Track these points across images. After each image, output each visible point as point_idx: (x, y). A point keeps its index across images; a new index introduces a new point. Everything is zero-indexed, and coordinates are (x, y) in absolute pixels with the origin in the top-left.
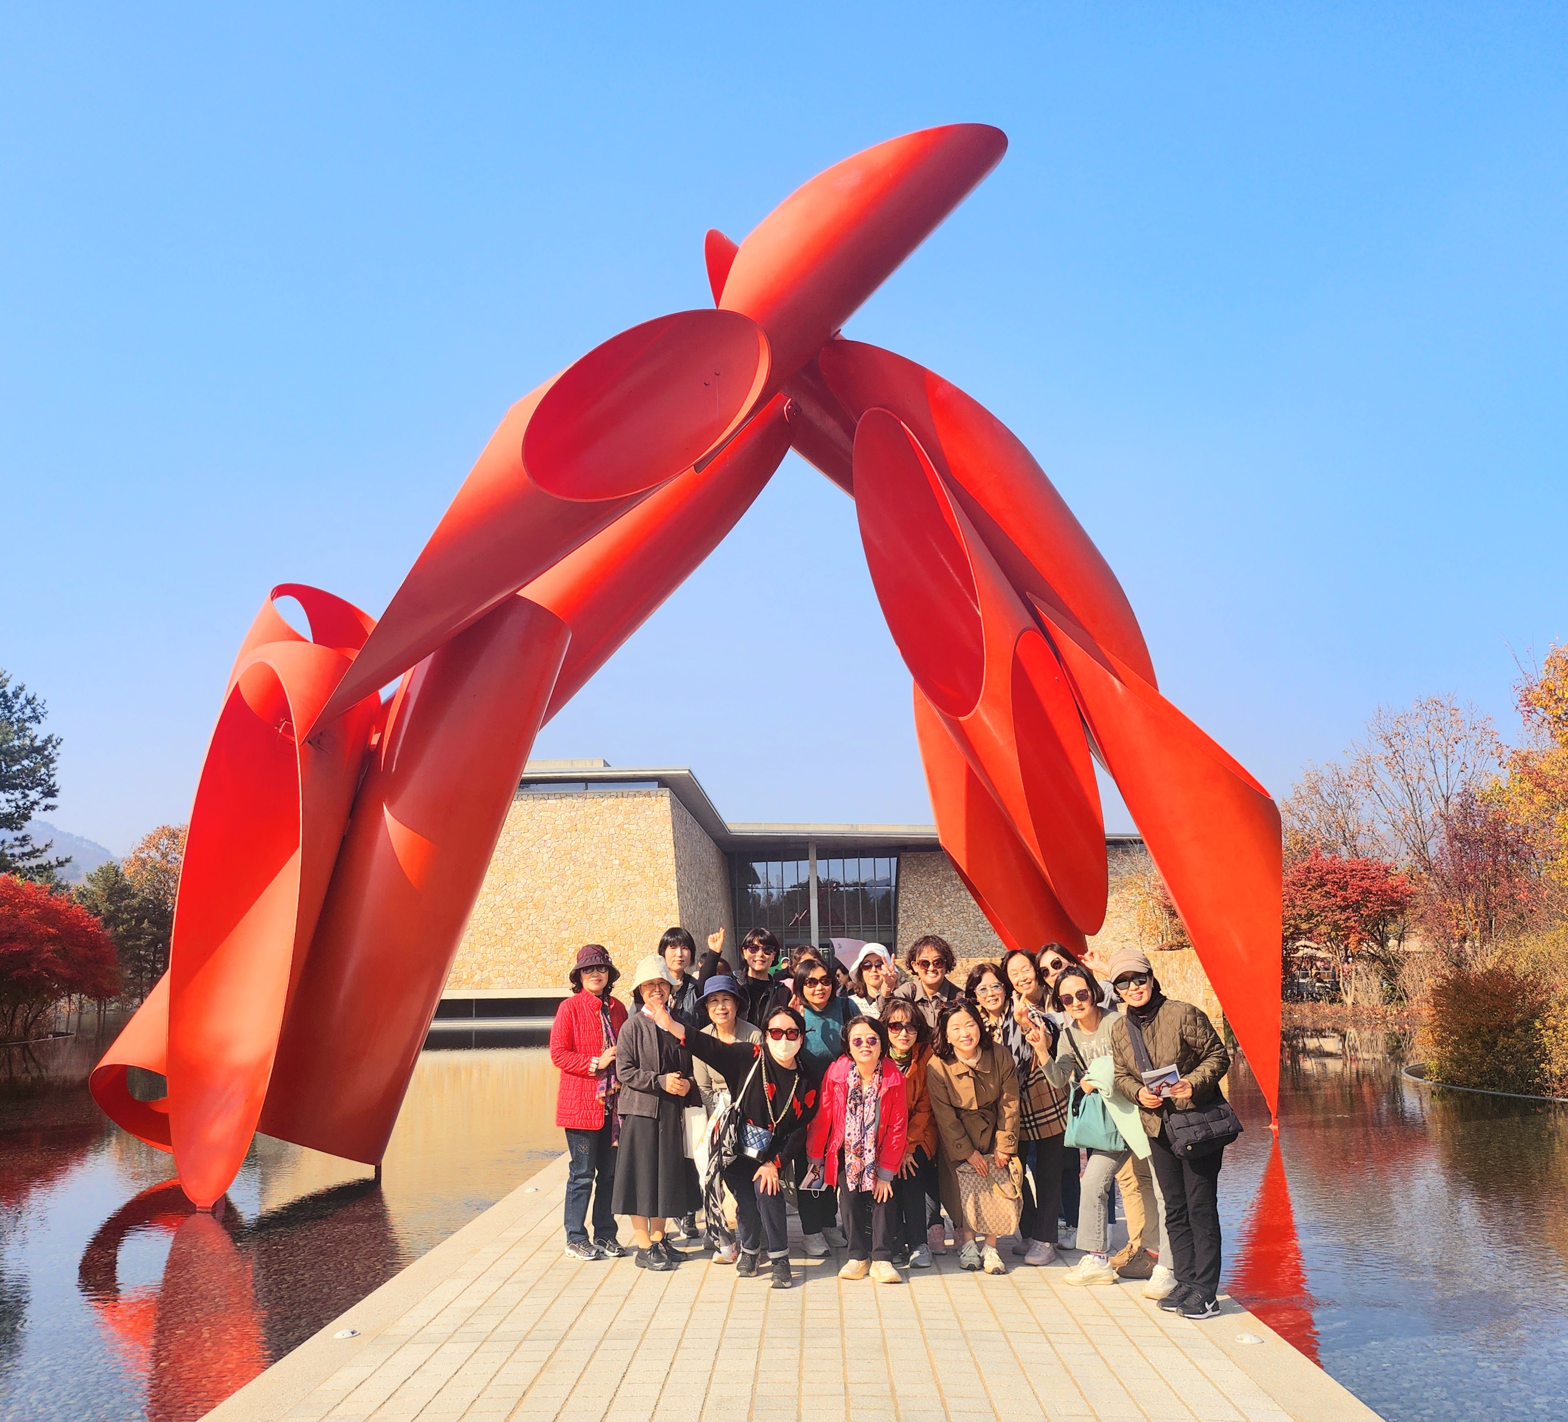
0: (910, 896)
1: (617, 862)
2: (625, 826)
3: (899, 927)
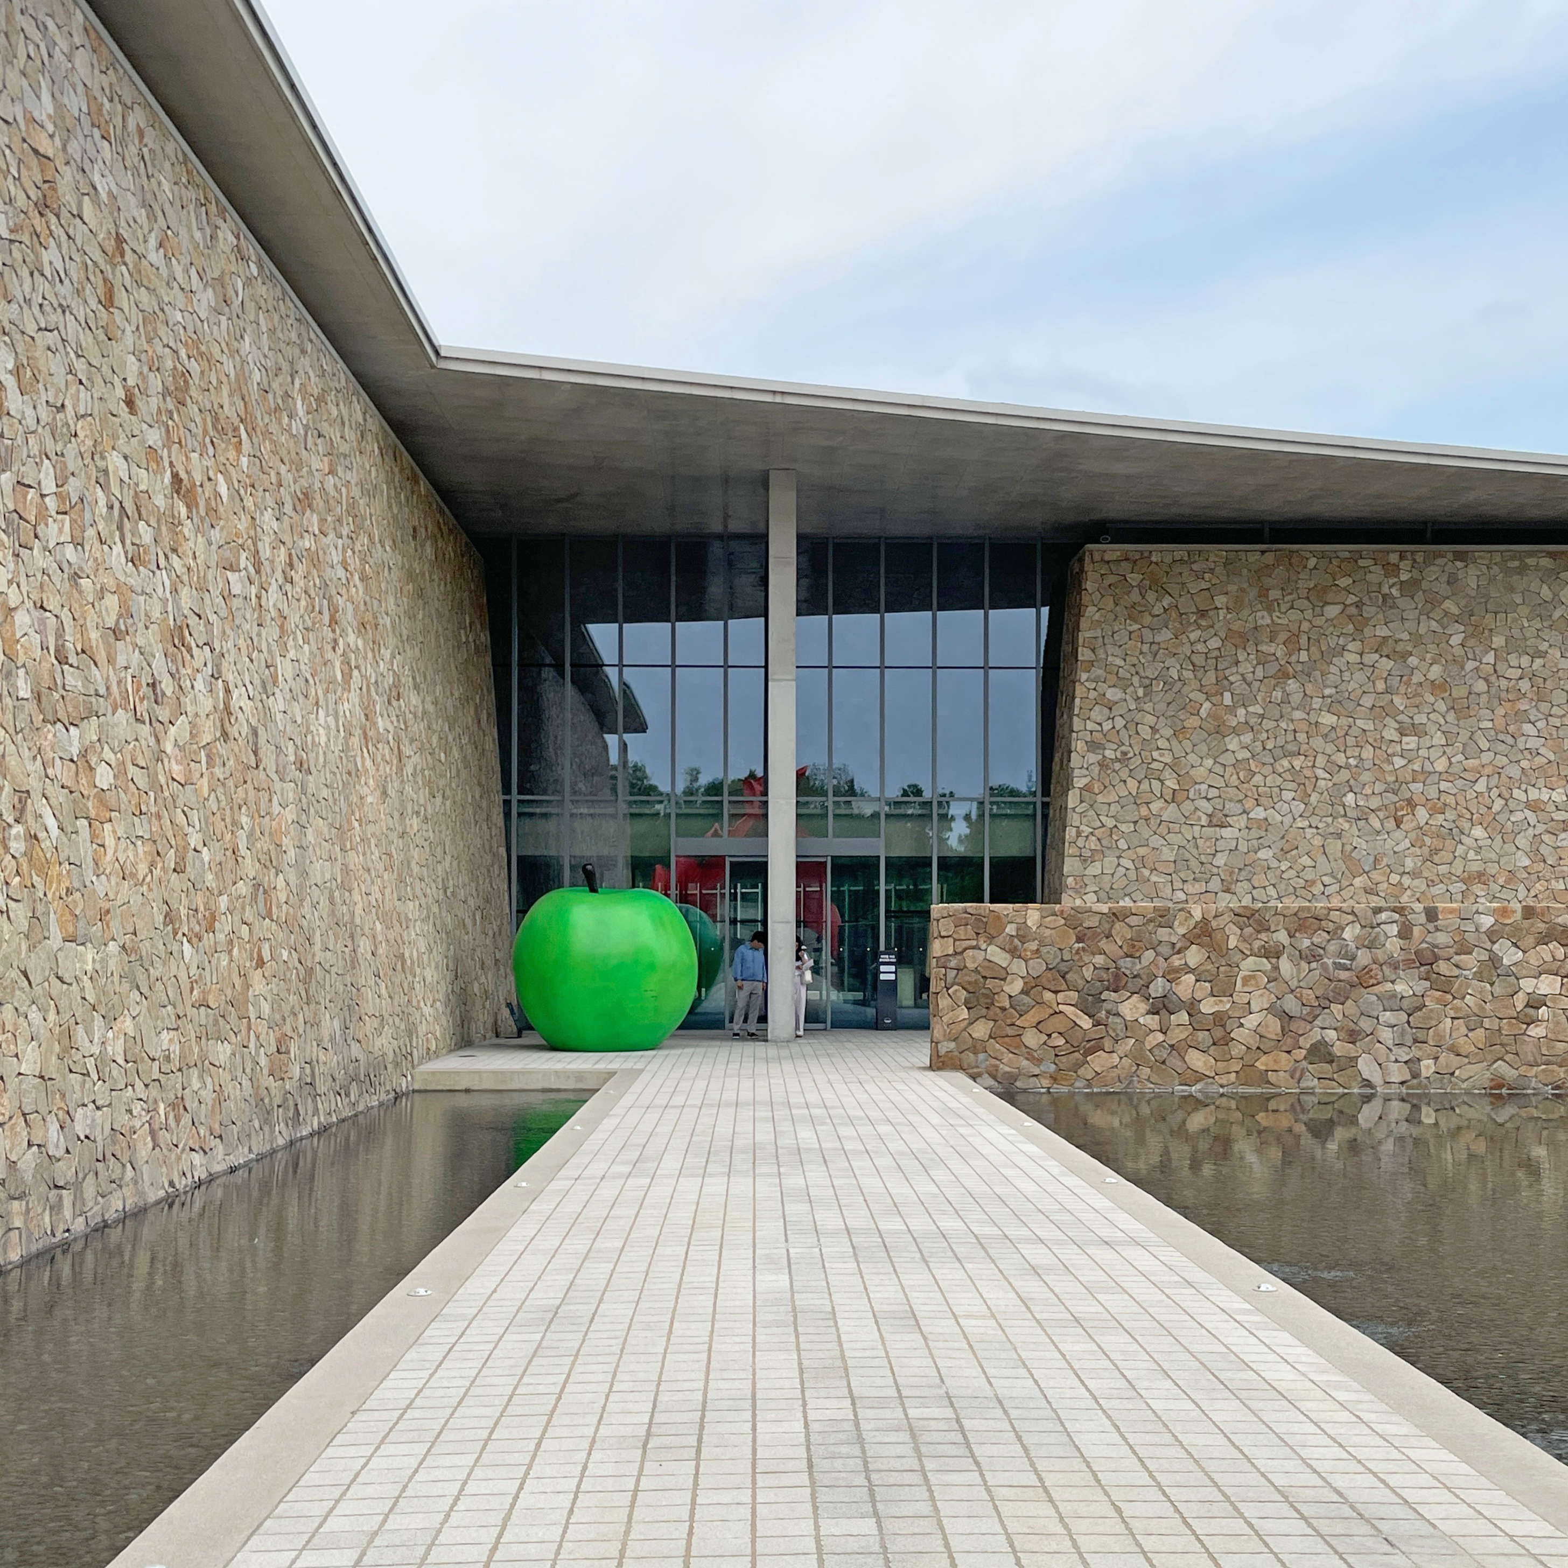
0: (1113, 694)
3: (1072, 799)
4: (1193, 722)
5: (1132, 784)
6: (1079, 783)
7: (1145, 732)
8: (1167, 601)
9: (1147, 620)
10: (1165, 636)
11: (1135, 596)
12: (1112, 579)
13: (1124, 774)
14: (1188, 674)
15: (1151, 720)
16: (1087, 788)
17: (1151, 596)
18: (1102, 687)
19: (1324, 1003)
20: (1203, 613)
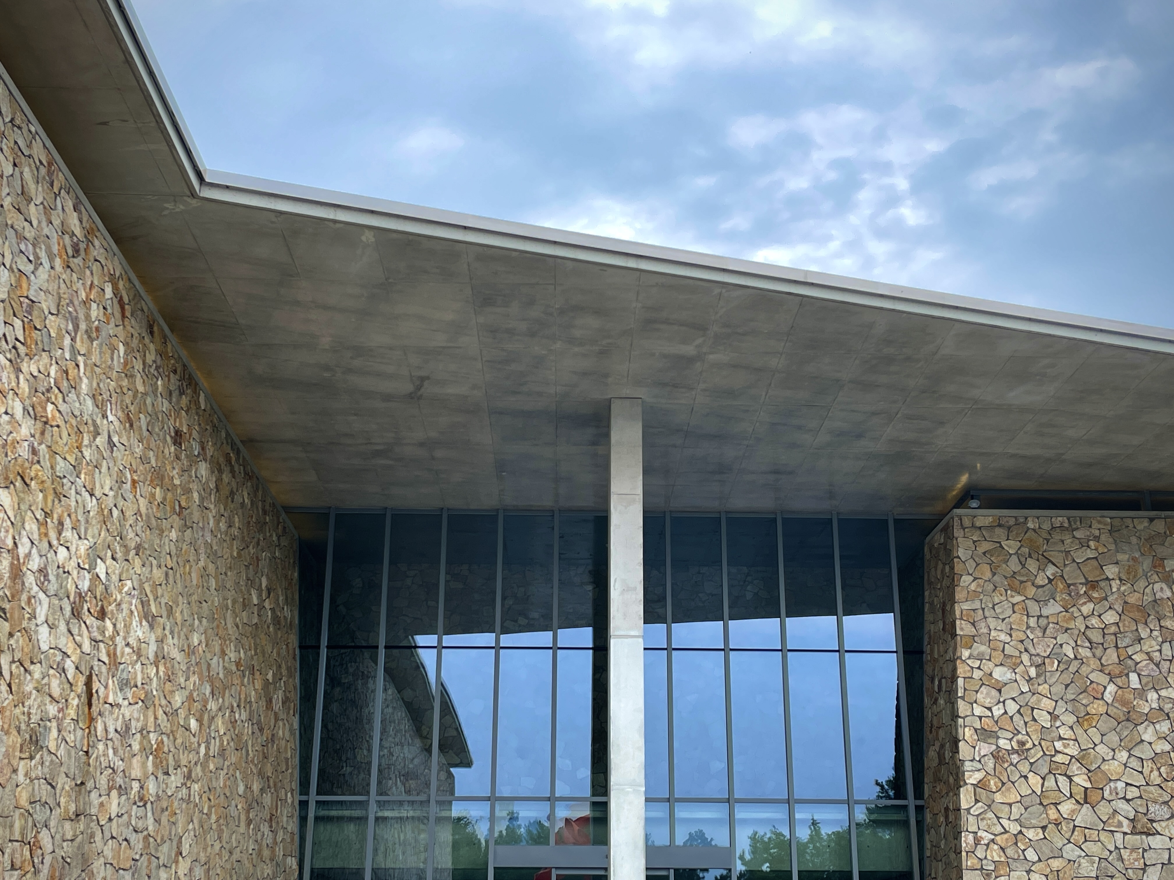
3: (966, 798)
4: (1097, 707)
5: (1034, 780)
6: (972, 778)
7: (1044, 720)
8: (1051, 571)
9: (1031, 591)
10: (1053, 609)
11: (1014, 565)
12: (985, 546)
13: (1024, 768)
14: (1084, 652)
15: (1047, 704)
16: (981, 785)
17: (1032, 565)
18: (988, 666)
20: (1093, 585)
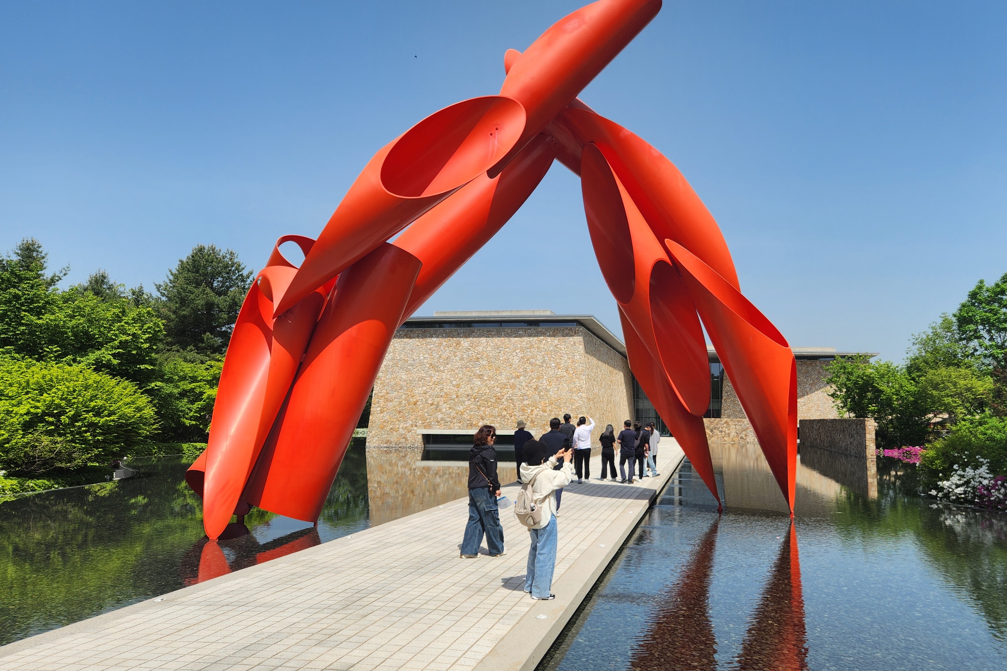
1: (553, 365)
2: (559, 346)
3: (723, 401)
6: (724, 398)
19: (742, 431)
